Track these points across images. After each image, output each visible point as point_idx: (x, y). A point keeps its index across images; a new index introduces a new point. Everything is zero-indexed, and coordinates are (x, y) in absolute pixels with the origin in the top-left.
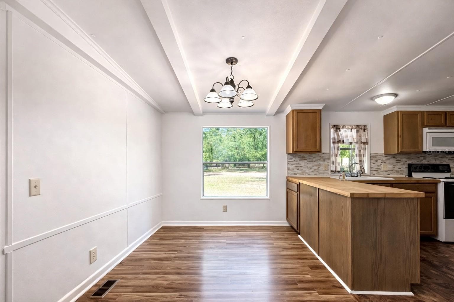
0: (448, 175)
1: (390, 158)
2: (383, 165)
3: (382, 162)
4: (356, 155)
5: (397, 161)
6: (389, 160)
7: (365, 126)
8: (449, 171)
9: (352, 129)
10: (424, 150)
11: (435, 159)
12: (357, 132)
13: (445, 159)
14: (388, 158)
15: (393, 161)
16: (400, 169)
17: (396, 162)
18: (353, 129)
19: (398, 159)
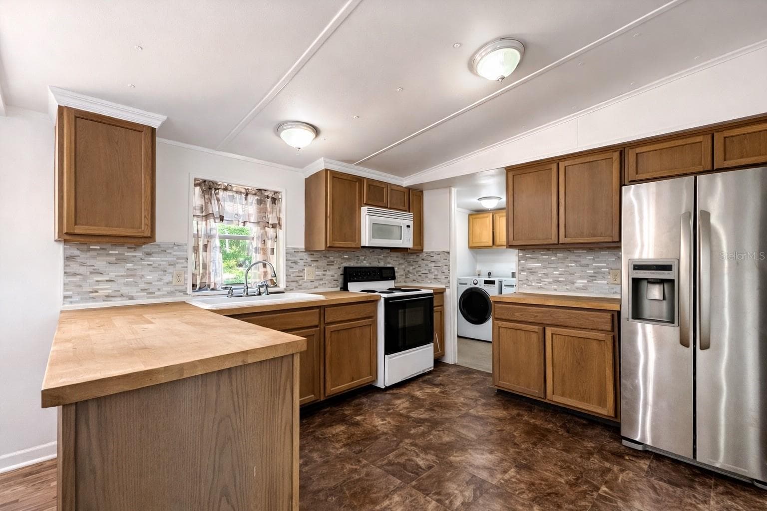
0: (391, 284)
1: (318, 258)
2: (308, 271)
3: (305, 264)
4: (256, 249)
5: (328, 263)
6: (318, 261)
7: (276, 193)
8: (393, 278)
9: (247, 195)
10: (363, 245)
11: (378, 259)
12: (260, 202)
13: (389, 260)
14: (315, 256)
15: (323, 263)
16: (334, 276)
17: (327, 265)
18: (249, 195)
19: (332, 259)
